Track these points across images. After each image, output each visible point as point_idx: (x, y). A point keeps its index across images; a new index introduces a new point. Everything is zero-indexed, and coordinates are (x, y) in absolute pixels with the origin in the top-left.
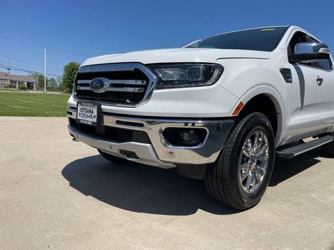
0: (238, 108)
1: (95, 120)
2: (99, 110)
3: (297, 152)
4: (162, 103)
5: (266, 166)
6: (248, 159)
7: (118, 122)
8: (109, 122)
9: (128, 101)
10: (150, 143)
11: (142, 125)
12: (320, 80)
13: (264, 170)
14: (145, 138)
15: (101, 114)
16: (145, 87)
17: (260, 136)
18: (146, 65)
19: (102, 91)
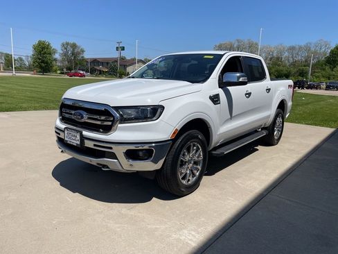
0: (174, 133)
1: (79, 143)
2: (82, 136)
3: (227, 150)
4: (124, 134)
5: (201, 164)
6: (186, 162)
7: (95, 145)
8: (89, 144)
9: (101, 130)
10: (117, 159)
11: (111, 148)
12: (248, 95)
13: (199, 167)
14: (113, 156)
15: (83, 138)
16: (113, 121)
17: (194, 145)
18: (112, 107)
19: (83, 120)
